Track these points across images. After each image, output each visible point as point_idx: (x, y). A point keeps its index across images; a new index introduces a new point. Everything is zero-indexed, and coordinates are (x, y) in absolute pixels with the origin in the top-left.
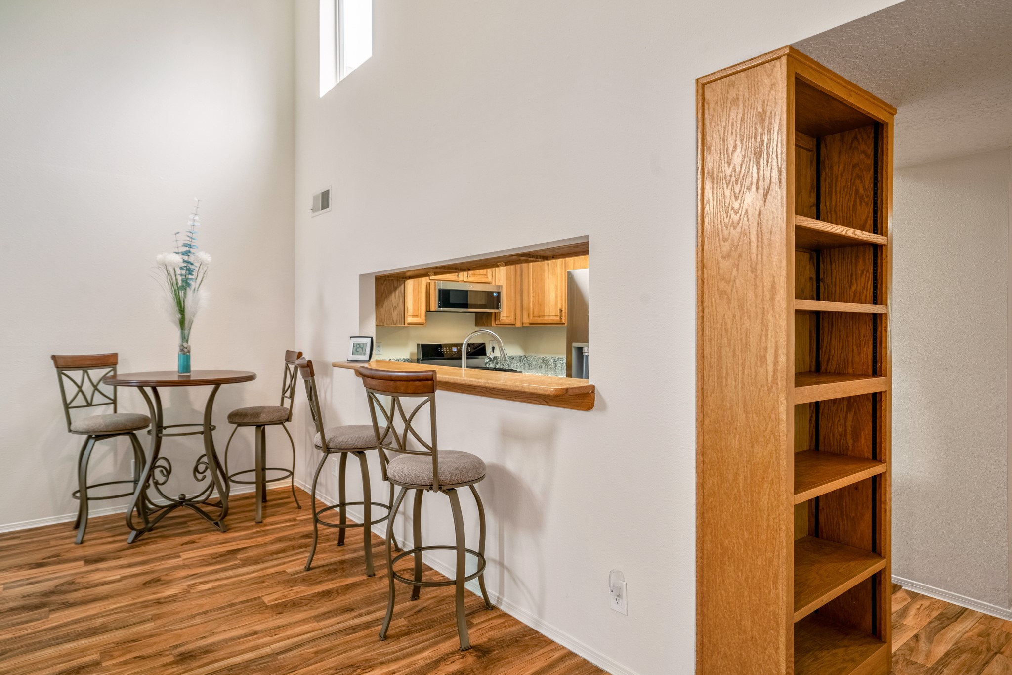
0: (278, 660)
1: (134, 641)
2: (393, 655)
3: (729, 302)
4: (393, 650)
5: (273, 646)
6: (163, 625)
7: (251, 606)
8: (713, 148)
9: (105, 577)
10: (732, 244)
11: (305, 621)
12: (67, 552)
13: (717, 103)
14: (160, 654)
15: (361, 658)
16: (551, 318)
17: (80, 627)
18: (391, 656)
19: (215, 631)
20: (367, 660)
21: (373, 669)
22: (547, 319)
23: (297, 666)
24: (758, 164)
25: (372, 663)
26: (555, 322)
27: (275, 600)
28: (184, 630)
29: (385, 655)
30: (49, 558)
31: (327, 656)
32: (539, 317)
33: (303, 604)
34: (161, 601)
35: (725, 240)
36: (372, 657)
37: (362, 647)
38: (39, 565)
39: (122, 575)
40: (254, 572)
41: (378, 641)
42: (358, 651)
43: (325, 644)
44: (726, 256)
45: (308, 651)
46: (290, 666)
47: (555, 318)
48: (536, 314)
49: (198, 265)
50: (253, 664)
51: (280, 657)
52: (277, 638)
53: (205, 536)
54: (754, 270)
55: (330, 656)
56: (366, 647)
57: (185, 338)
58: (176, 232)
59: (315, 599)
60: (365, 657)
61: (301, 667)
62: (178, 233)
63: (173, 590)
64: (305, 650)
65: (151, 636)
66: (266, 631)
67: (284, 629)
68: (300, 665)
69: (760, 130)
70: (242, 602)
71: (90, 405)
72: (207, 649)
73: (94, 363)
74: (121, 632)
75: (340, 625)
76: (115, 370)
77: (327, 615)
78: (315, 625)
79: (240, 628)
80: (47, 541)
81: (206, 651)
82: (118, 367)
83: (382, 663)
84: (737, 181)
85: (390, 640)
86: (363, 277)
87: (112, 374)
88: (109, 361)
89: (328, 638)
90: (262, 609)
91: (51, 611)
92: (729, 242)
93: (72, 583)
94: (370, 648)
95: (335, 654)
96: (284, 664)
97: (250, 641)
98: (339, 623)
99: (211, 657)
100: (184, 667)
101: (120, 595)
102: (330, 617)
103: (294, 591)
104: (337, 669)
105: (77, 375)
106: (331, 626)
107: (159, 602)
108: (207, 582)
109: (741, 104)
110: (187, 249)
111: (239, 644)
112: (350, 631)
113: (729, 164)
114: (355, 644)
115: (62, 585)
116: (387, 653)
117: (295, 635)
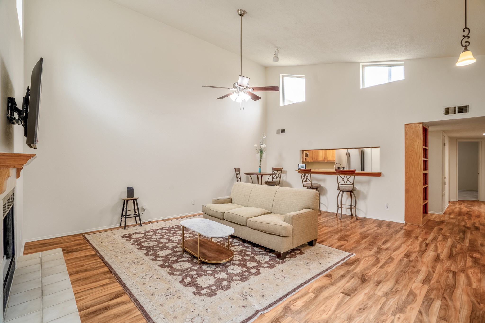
3: (411, 158)
8: (408, 135)
10: (412, 150)
13: (409, 128)
16: (321, 160)
22: (319, 160)
24: (417, 138)
26: (322, 161)
32: (317, 159)
35: (410, 149)
44: (411, 152)
47: (322, 160)
48: (315, 159)
54: (416, 154)
69: (417, 133)
84: (413, 140)
86: (300, 150)
92: (411, 150)
109: (413, 129)
113: (411, 137)
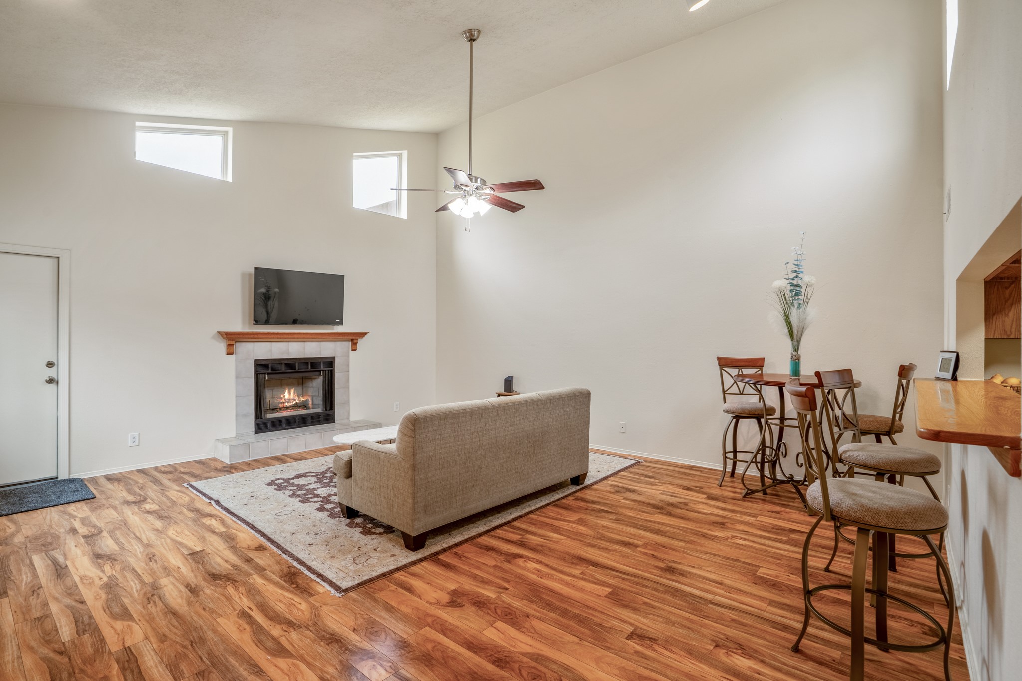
0: (707, 606)
1: (664, 547)
2: (780, 665)
4: (786, 662)
5: (717, 597)
6: (686, 548)
7: (745, 568)
9: (703, 509)
11: (762, 599)
12: (708, 488)
14: (662, 560)
15: (754, 646)
17: (656, 526)
18: (778, 664)
19: (703, 568)
20: (756, 651)
21: (749, 659)
23: (708, 617)
25: (755, 655)
27: (766, 574)
28: (691, 557)
29: (775, 659)
30: (697, 487)
31: (735, 627)
33: (781, 589)
34: (707, 536)
36: (763, 653)
37: (769, 641)
38: (688, 489)
39: (712, 512)
40: (785, 550)
41: (788, 648)
42: (761, 641)
43: (747, 620)
45: (731, 615)
46: (706, 614)
49: (804, 287)
50: (691, 597)
51: (710, 605)
52: (729, 596)
53: (793, 513)
55: (737, 629)
56: (771, 644)
57: (796, 349)
58: (786, 263)
59: (795, 591)
60: (759, 648)
61: (711, 619)
62: (788, 263)
63: (721, 534)
64: (730, 613)
65: (674, 550)
66: (728, 587)
67: (740, 593)
68: (711, 617)
70: (744, 563)
71: (741, 393)
72: (684, 573)
73: (747, 364)
74: (666, 539)
75: (780, 618)
76: (762, 370)
77: (784, 606)
78: (764, 605)
79: (717, 575)
80: (709, 478)
81: (682, 574)
82: (764, 369)
83: (762, 661)
85: (798, 655)
87: (760, 372)
88: (758, 363)
89: (756, 618)
90: (749, 574)
91: (660, 513)
93: (686, 504)
94: (774, 647)
95: (743, 630)
96: (705, 610)
97: (711, 585)
98: (783, 617)
99: (681, 578)
100: (661, 573)
101: (694, 522)
102: (783, 609)
103: (789, 577)
104: (727, 638)
105: (734, 371)
106: (774, 614)
107: (704, 536)
108: (745, 540)
110: (795, 275)
111: (702, 582)
112: (780, 627)
114: (767, 636)
115: (681, 503)
116: (779, 660)
117: (740, 601)
